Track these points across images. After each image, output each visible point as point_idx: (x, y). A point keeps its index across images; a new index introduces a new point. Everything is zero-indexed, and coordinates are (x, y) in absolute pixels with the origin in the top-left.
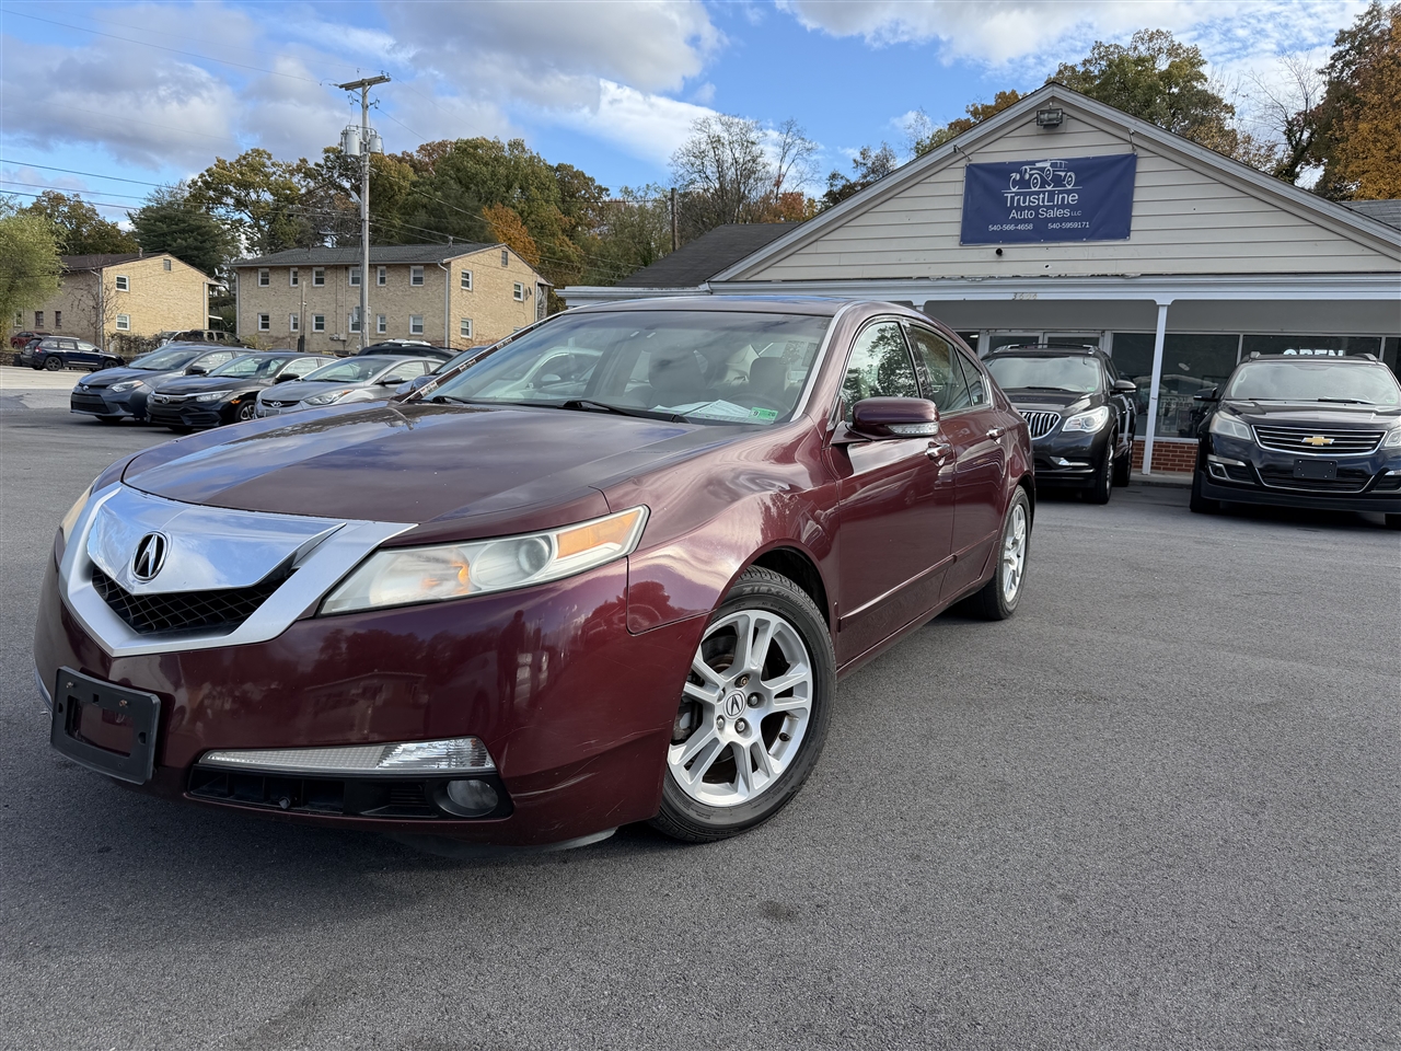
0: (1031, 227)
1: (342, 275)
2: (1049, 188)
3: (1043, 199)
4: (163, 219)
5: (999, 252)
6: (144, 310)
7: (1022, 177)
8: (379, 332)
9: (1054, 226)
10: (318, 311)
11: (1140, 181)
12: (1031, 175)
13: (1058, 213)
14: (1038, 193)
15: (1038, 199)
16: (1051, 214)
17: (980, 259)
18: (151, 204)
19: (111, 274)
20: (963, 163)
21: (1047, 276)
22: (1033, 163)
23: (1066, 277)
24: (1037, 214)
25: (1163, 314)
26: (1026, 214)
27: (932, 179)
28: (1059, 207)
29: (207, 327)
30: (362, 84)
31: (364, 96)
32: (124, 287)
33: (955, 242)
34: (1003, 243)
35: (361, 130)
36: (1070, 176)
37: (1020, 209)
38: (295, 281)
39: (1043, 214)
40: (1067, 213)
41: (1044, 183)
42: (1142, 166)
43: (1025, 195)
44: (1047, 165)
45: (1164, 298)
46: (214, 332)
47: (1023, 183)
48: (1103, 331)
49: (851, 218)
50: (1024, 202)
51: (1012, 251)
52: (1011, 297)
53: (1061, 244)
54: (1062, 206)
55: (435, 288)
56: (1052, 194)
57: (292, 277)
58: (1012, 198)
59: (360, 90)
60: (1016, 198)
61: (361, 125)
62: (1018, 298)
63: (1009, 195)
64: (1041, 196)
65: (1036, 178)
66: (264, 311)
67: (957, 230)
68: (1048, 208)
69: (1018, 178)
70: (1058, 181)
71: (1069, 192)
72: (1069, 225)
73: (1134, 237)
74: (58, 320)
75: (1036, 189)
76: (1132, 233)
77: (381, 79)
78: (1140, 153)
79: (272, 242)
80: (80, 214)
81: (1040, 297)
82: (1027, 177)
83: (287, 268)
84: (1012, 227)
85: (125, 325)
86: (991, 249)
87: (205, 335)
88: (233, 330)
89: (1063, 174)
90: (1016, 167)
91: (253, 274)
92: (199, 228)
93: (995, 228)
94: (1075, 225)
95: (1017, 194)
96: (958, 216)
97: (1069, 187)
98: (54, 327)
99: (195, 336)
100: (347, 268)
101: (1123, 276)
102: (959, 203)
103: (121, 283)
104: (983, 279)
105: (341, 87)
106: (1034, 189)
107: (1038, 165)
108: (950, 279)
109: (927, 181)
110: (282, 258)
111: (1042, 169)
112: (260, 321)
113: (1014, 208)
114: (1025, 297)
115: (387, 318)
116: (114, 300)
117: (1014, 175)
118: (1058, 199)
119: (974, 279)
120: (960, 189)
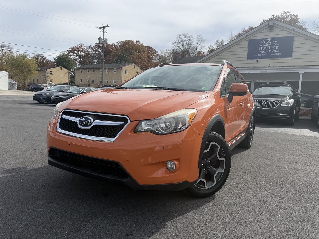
0: (266, 55)
1: (98, 70)
2: (270, 45)
3: (269, 48)
4: (61, 59)
5: (257, 61)
6: (56, 78)
7: (263, 42)
8: (106, 83)
9: (272, 54)
10: (93, 79)
11: (295, 42)
12: (266, 42)
13: (273, 51)
14: (267, 46)
15: (268, 48)
16: (271, 51)
17: (252, 63)
18: (58, 56)
19: (49, 70)
20: (248, 39)
21: (270, 67)
22: (266, 39)
23: (275, 67)
24: (267, 51)
25: (301, 76)
26: (264, 52)
27: (240, 43)
28: (273, 50)
29: (69, 82)
30: (104, 27)
31: (104, 30)
32: (52, 73)
33: (246, 59)
34: (258, 59)
35: (103, 38)
36: (276, 42)
37: (263, 50)
38: (88, 72)
39: (269, 51)
40: (275, 51)
41: (269, 44)
42: (295, 39)
43: (264, 47)
44: (270, 39)
45: (301, 72)
46: (70, 83)
47: (264, 44)
48: (284, 81)
49: (219, 53)
50: (264, 49)
51: (261, 61)
52: (260, 72)
53: (274, 59)
54: (274, 49)
55: (119, 73)
56: (271, 46)
57: (87, 71)
58: (261, 48)
59: (103, 29)
60: (262, 48)
61: (103, 36)
62: (262, 72)
63: (260, 47)
64: (268, 47)
65: (267, 43)
66: (81, 79)
67: (246, 56)
68: (270, 50)
69: (262, 42)
70: (273, 43)
71: (276, 46)
72: (276, 54)
73: (293, 57)
74: (37, 81)
75: (267, 45)
76: (293, 56)
77: (108, 26)
78: (295, 35)
79: (83, 64)
80: (43, 58)
81: (268, 72)
82: (265, 42)
83: (86, 69)
84: (261, 55)
85: (51, 82)
86: (255, 60)
87: (68, 84)
88: (74, 83)
89: (274, 41)
90: (262, 40)
91: (79, 70)
92: (69, 61)
93: (256, 55)
94: (277, 54)
95: (262, 47)
96: (246, 52)
97: (276, 45)
98: (36, 82)
99: (66, 84)
100: (99, 69)
101: (290, 66)
102: (247, 49)
103: (51, 72)
104: (253, 68)
105: (99, 28)
106: (266, 45)
107: (268, 39)
108: (245, 68)
109: (238, 44)
110: (85, 67)
111: (269, 40)
112: (80, 81)
113: (261, 50)
114: (264, 72)
115: (108, 80)
116: (49, 76)
117: (261, 42)
118: (273, 48)
119: (251, 68)
120: (247, 46)
